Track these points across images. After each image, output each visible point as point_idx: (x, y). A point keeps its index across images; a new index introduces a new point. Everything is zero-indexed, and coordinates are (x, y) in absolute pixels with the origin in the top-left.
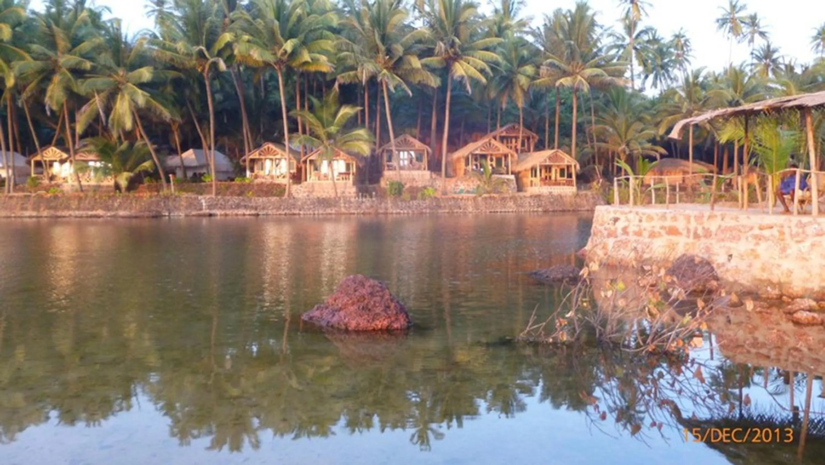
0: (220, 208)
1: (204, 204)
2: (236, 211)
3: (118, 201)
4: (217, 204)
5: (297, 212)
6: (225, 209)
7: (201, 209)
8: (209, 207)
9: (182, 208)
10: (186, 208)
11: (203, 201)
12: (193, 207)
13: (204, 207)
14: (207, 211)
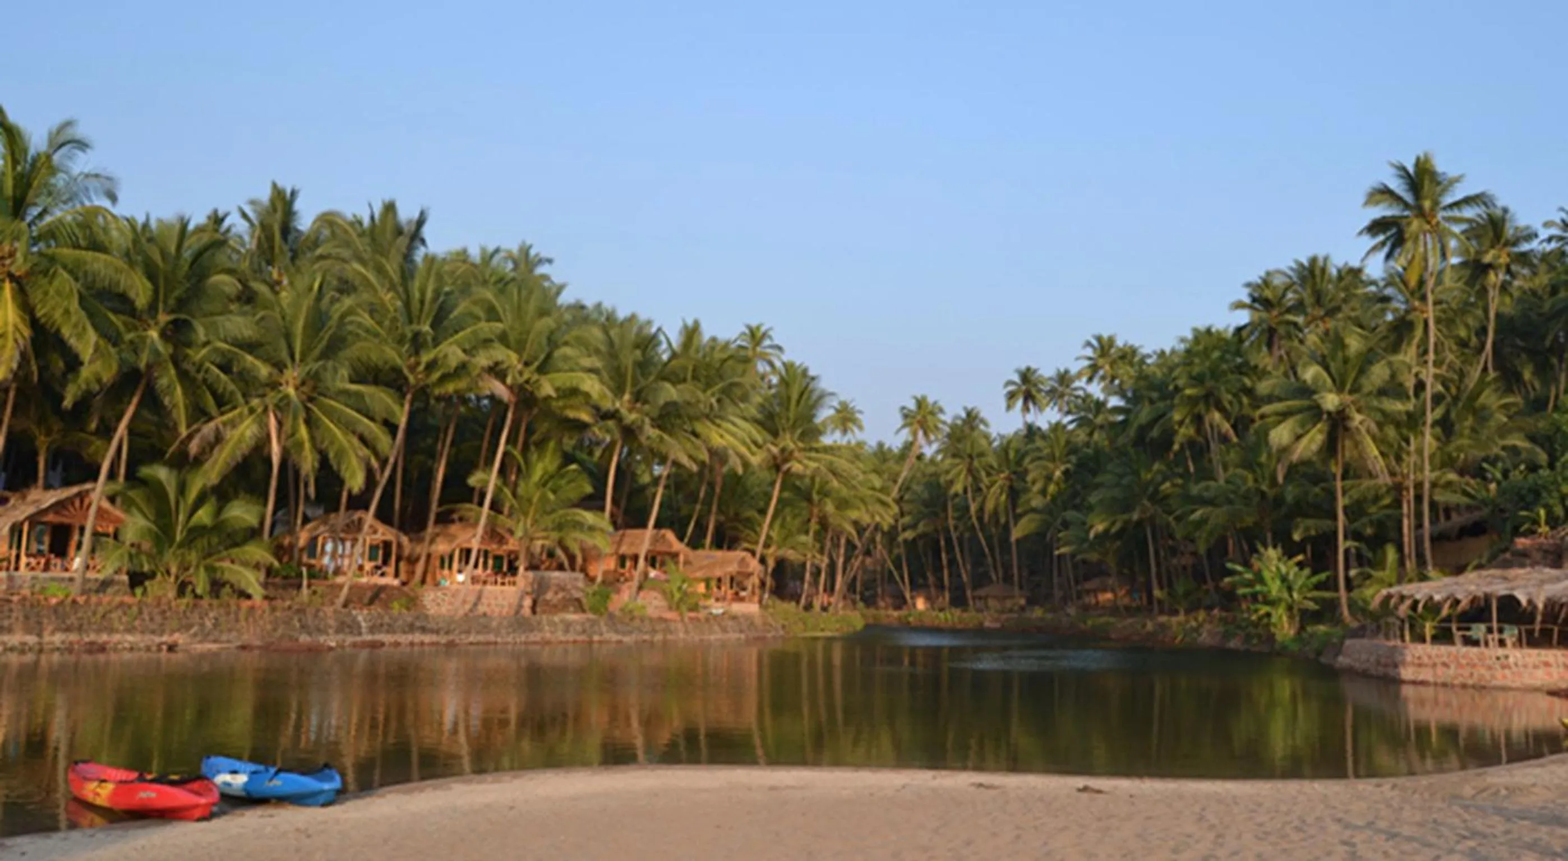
0: (388, 632)
1: (363, 624)
2: (410, 637)
3: (212, 615)
4: (382, 625)
5: (491, 638)
6: (394, 632)
7: (360, 634)
8: (372, 630)
9: (331, 631)
10: (338, 631)
11: (360, 618)
12: (347, 630)
13: (364, 630)
14: (369, 637)
